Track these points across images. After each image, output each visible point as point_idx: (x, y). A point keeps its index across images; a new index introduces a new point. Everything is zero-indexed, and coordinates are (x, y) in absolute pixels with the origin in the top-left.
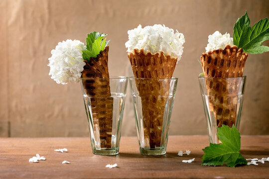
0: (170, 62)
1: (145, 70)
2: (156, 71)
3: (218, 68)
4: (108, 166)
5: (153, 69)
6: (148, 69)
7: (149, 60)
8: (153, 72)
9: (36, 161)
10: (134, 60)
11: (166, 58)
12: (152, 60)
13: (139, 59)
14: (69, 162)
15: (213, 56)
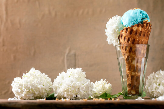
3: (137, 37)
15: (135, 29)
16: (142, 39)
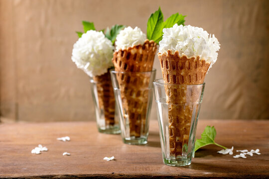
0: (204, 67)
1: (178, 74)
2: (190, 76)
3: (137, 63)
4: (106, 158)
5: (187, 74)
6: (182, 74)
7: (183, 64)
8: (187, 77)
9: (38, 152)
10: (167, 62)
11: (201, 63)
12: (187, 64)
13: (172, 62)
14: (69, 154)
15: (133, 52)
16: (144, 64)
